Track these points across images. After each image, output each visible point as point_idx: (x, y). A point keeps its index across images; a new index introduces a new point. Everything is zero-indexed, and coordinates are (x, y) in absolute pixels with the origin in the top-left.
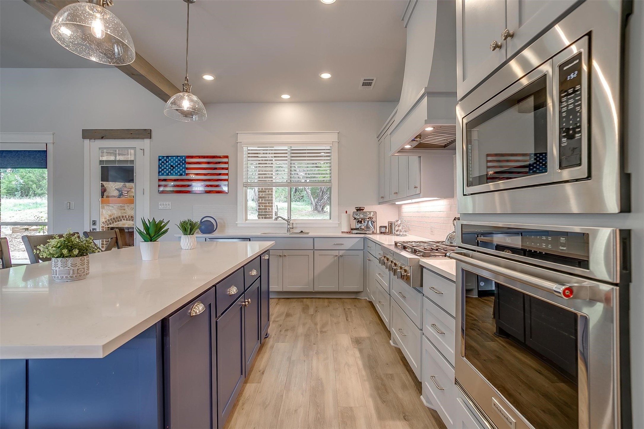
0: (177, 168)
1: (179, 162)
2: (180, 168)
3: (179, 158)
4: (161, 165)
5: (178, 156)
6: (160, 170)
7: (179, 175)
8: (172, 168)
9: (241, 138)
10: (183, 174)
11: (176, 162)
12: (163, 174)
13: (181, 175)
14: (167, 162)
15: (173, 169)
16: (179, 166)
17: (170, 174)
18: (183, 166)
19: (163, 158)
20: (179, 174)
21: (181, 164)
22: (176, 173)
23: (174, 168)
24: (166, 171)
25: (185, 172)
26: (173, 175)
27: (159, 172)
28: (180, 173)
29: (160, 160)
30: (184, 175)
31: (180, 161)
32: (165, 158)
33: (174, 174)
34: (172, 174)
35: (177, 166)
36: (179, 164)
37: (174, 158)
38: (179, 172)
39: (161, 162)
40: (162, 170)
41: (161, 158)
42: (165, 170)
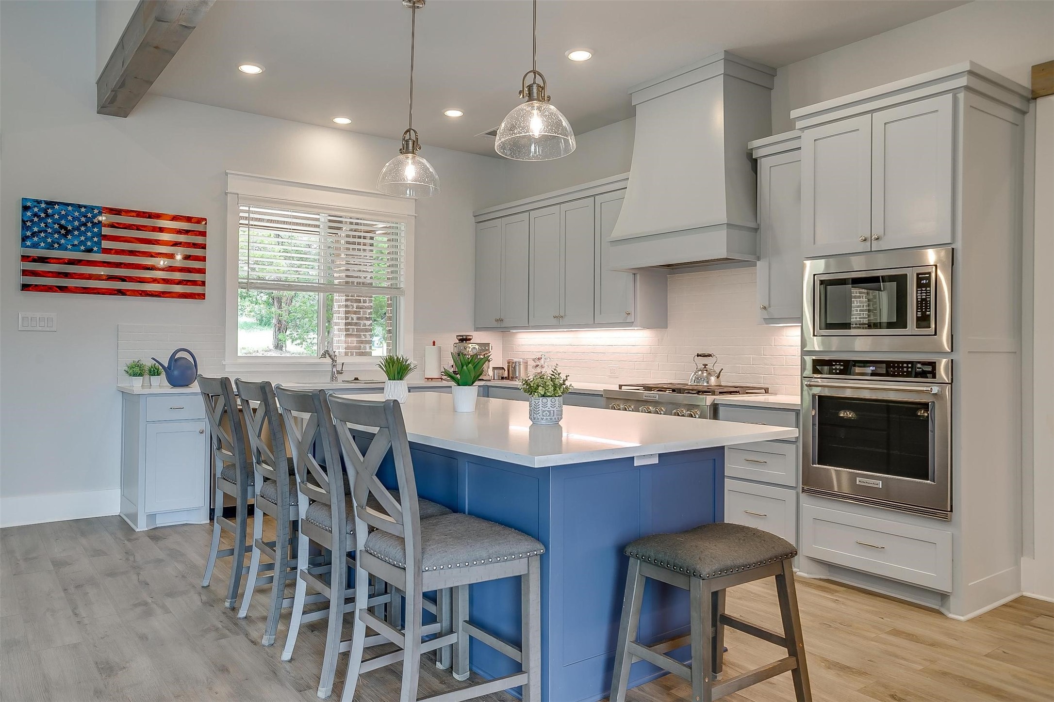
0: (76, 233)
1: (83, 219)
2: (84, 233)
3: (83, 210)
4: (32, 221)
5: (80, 206)
6: (29, 233)
7: (84, 251)
8: (63, 232)
9: (235, 185)
10: (95, 249)
11: (74, 219)
12: (35, 246)
13: (90, 250)
14: (47, 216)
15: (65, 236)
16: (83, 229)
17: (56, 245)
18: (96, 230)
19: (35, 204)
20: (83, 248)
21: (89, 225)
22: (73, 245)
23: (68, 232)
24: (46, 237)
25: (99, 244)
26: (66, 249)
27: (24, 239)
28: (85, 245)
29: (26, 208)
30: (96, 252)
31: (86, 216)
32: (43, 205)
33: (69, 247)
34: (62, 247)
35: (78, 229)
36: (85, 225)
37: (70, 208)
38: (81, 243)
39: (29, 214)
40: (34, 234)
41: (29, 204)
42: (43, 235)
